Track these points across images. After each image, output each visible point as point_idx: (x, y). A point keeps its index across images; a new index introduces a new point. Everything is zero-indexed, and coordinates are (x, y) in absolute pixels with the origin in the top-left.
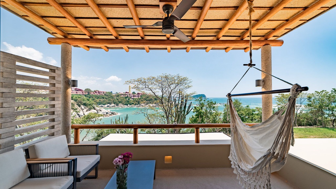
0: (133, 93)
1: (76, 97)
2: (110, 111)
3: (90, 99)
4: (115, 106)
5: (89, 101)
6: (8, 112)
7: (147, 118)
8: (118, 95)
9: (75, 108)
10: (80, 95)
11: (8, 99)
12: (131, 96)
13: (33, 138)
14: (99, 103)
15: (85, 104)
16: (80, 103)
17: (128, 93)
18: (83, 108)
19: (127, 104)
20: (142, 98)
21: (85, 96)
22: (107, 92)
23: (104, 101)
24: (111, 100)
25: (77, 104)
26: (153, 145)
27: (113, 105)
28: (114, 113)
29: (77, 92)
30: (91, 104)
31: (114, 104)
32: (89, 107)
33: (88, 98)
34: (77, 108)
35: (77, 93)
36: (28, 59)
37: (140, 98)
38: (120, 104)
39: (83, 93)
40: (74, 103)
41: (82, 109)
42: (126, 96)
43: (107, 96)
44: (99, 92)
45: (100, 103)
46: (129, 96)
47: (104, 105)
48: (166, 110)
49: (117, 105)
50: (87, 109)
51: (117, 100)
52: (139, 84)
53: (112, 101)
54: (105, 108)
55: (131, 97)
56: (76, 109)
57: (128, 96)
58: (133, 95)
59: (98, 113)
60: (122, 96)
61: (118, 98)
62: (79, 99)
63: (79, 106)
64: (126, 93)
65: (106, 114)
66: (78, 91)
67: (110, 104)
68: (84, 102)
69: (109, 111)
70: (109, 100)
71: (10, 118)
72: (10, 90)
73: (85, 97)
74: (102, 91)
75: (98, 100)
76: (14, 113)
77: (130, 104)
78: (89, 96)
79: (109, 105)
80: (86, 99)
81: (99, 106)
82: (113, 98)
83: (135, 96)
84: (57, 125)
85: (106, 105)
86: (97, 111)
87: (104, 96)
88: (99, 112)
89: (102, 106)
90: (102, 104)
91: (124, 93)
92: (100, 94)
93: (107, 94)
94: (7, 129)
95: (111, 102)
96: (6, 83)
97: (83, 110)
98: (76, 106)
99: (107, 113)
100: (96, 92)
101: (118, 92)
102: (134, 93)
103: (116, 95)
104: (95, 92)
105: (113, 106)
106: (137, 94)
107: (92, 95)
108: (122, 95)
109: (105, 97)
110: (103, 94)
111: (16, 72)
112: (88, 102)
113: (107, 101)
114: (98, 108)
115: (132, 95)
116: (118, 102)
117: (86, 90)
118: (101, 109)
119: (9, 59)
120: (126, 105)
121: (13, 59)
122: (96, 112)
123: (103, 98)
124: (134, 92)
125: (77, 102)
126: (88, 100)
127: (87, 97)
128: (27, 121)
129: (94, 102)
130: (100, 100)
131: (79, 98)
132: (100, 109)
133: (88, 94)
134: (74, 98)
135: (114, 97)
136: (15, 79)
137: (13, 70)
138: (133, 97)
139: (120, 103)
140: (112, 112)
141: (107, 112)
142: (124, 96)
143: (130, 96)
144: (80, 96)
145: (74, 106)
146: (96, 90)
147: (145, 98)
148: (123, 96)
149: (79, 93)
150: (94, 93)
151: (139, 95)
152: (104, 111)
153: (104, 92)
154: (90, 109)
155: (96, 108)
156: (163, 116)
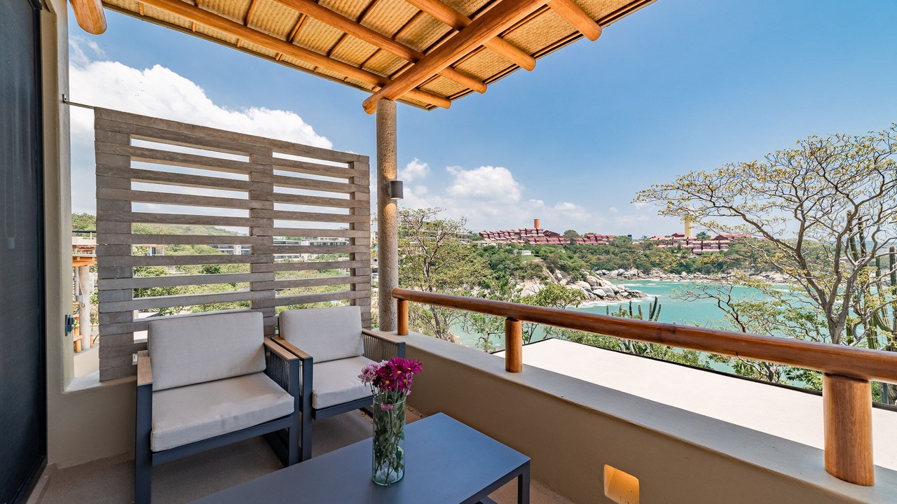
0: (698, 235)
1: (545, 252)
2: (624, 288)
3: (576, 256)
4: (641, 274)
5: (572, 261)
6: (261, 245)
7: (730, 317)
8: (648, 245)
9: (543, 276)
10: (554, 246)
11: (261, 221)
12: (692, 246)
13: (309, 301)
14: (596, 266)
15: (563, 268)
16: (552, 265)
17: (683, 236)
18: (560, 276)
19: (677, 270)
20: (737, 252)
21: (565, 247)
22: (618, 236)
23: (610, 261)
24: (629, 257)
25: (548, 268)
26: (559, 395)
27: (634, 271)
28: (637, 293)
29: (549, 239)
30: (578, 268)
31: (638, 268)
32: (573, 274)
33: (571, 254)
34: (547, 275)
35: (548, 241)
36: (293, 145)
37: (726, 250)
38: (656, 269)
39: (560, 241)
40: (541, 264)
41: (557, 278)
42: (676, 245)
43: (617, 246)
44: (596, 237)
45: (598, 266)
46: (686, 246)
47: (609, 270)
48: (827, 290)
49: (647, 272)
50: (569, 278)
51: (645, 258)
52: (686, 195)
53: (631, 261)
54: (611, 279)
55: (693, 249)
56: (546, 278)
57: (679, 246)
58: (700, 242)
59: (593, 289)
60: (661, 246)
61: (648, 252)
62: (550, 255)
63: (552, 272)
64: (675, 238)
65: (613, 294)
66: (550, 236)
67: (626, 269)
68: (562, 262)
69: (621, 287)
70: (624, 258)
71: (266, 257)
72: (263, 205)
73: (564, 252)
74: (604, 234)
75: (594, 259)
76: (272, 248)
77: (689, 272)
78: (574, 249)
79: (621, 271)
80: (565, 256)
81: (598, 272)
82: (634, 252)
83: (708, 245)
84: (363, 285)
85: (616, 272)
86: (591, 286)
87: (609, 247)
88: (596, 287)
89: (604, 274)
90: (605, 269)
91: (667, 239)
92: (599, 242)
93: (616, 242)
94: (261, 275)
95: (629, 265)
96: (257, 192)
97: (559, 281)
98: (546, 272)
99: (616, 293)
100: (589, 238)
101: (648, 237)
102: (702, 236)
103: (641, 243)
104: (586, 239)
105: (634, 275)
106: (716, 239)
107: (579, 246)
108: (663, 242)
109: (612, 250)
110: (607, 243)
111: (272, 171)
112: (569, 263)
113: (618, 260)
114: (593, 279)
115: (694, 242)
116: (649, 265)
117: (566, 233)
118: (601, 281)
119: (261, 148)
120: (674, 275)
121: (267, 146)
122: (589, 287)
123: (607, 252)
124: (704, 234)
125: (547, 263)
126: (571, 258)
127: (568, 250)
128: (296, 266)
129: (583, 263)
130: (599, 259)
131: (550, 253)
132: (598, 281)
133: (571, 244)
134: (541, 253)
135: (638, 249)
136: (272, 184)
137: (267, 167)
138: (700, 250)
139: (654, 266)
140: (630, 291)
141: (617, 289)
142: (669, 246)
143: (689, 246)
144: (553, 249)
145: (541, 271)
146: (589, 234)
147: (746, 252)
148: (664, 246)
149: (554, 241)
150: (584, 241)
151: (721, 241)
152: (609, 287)
153: (608, 237)
154: (574, 280)
155: (588, 277)
156: (810, 318)
